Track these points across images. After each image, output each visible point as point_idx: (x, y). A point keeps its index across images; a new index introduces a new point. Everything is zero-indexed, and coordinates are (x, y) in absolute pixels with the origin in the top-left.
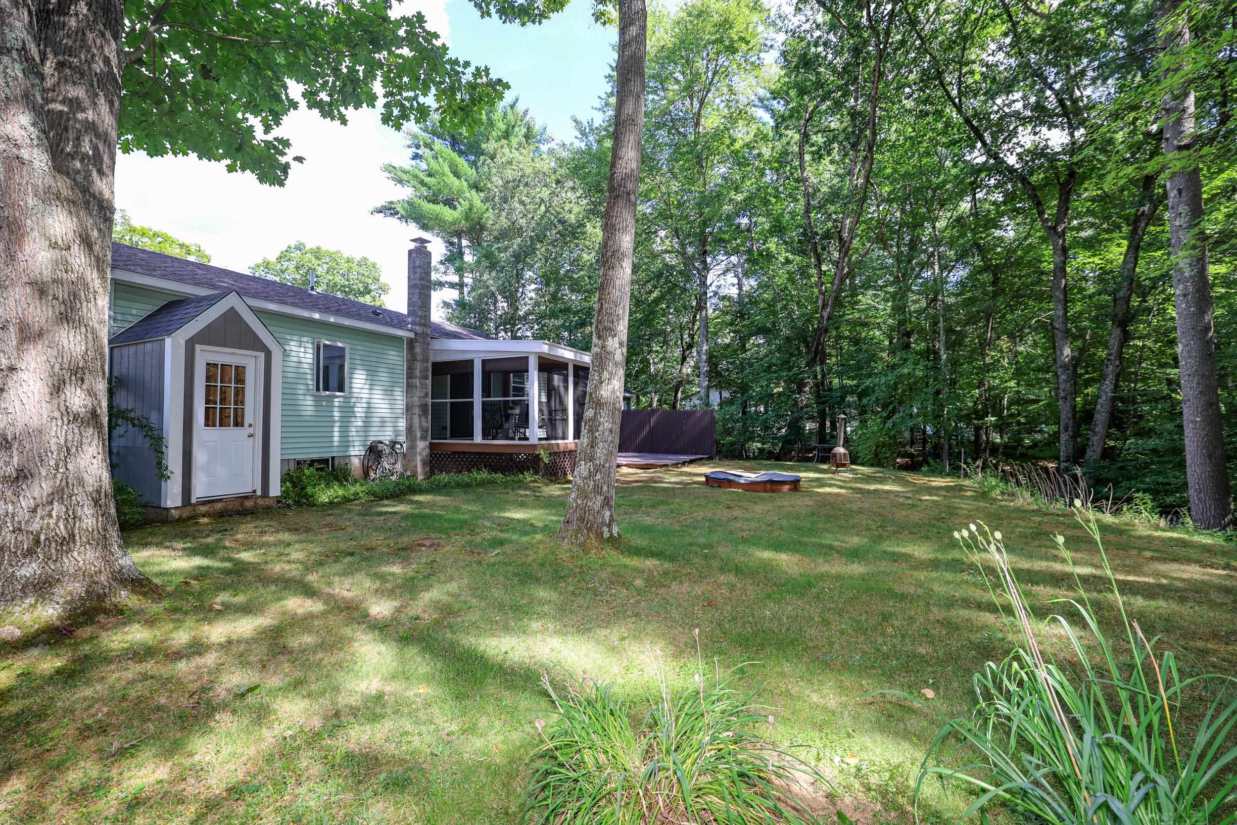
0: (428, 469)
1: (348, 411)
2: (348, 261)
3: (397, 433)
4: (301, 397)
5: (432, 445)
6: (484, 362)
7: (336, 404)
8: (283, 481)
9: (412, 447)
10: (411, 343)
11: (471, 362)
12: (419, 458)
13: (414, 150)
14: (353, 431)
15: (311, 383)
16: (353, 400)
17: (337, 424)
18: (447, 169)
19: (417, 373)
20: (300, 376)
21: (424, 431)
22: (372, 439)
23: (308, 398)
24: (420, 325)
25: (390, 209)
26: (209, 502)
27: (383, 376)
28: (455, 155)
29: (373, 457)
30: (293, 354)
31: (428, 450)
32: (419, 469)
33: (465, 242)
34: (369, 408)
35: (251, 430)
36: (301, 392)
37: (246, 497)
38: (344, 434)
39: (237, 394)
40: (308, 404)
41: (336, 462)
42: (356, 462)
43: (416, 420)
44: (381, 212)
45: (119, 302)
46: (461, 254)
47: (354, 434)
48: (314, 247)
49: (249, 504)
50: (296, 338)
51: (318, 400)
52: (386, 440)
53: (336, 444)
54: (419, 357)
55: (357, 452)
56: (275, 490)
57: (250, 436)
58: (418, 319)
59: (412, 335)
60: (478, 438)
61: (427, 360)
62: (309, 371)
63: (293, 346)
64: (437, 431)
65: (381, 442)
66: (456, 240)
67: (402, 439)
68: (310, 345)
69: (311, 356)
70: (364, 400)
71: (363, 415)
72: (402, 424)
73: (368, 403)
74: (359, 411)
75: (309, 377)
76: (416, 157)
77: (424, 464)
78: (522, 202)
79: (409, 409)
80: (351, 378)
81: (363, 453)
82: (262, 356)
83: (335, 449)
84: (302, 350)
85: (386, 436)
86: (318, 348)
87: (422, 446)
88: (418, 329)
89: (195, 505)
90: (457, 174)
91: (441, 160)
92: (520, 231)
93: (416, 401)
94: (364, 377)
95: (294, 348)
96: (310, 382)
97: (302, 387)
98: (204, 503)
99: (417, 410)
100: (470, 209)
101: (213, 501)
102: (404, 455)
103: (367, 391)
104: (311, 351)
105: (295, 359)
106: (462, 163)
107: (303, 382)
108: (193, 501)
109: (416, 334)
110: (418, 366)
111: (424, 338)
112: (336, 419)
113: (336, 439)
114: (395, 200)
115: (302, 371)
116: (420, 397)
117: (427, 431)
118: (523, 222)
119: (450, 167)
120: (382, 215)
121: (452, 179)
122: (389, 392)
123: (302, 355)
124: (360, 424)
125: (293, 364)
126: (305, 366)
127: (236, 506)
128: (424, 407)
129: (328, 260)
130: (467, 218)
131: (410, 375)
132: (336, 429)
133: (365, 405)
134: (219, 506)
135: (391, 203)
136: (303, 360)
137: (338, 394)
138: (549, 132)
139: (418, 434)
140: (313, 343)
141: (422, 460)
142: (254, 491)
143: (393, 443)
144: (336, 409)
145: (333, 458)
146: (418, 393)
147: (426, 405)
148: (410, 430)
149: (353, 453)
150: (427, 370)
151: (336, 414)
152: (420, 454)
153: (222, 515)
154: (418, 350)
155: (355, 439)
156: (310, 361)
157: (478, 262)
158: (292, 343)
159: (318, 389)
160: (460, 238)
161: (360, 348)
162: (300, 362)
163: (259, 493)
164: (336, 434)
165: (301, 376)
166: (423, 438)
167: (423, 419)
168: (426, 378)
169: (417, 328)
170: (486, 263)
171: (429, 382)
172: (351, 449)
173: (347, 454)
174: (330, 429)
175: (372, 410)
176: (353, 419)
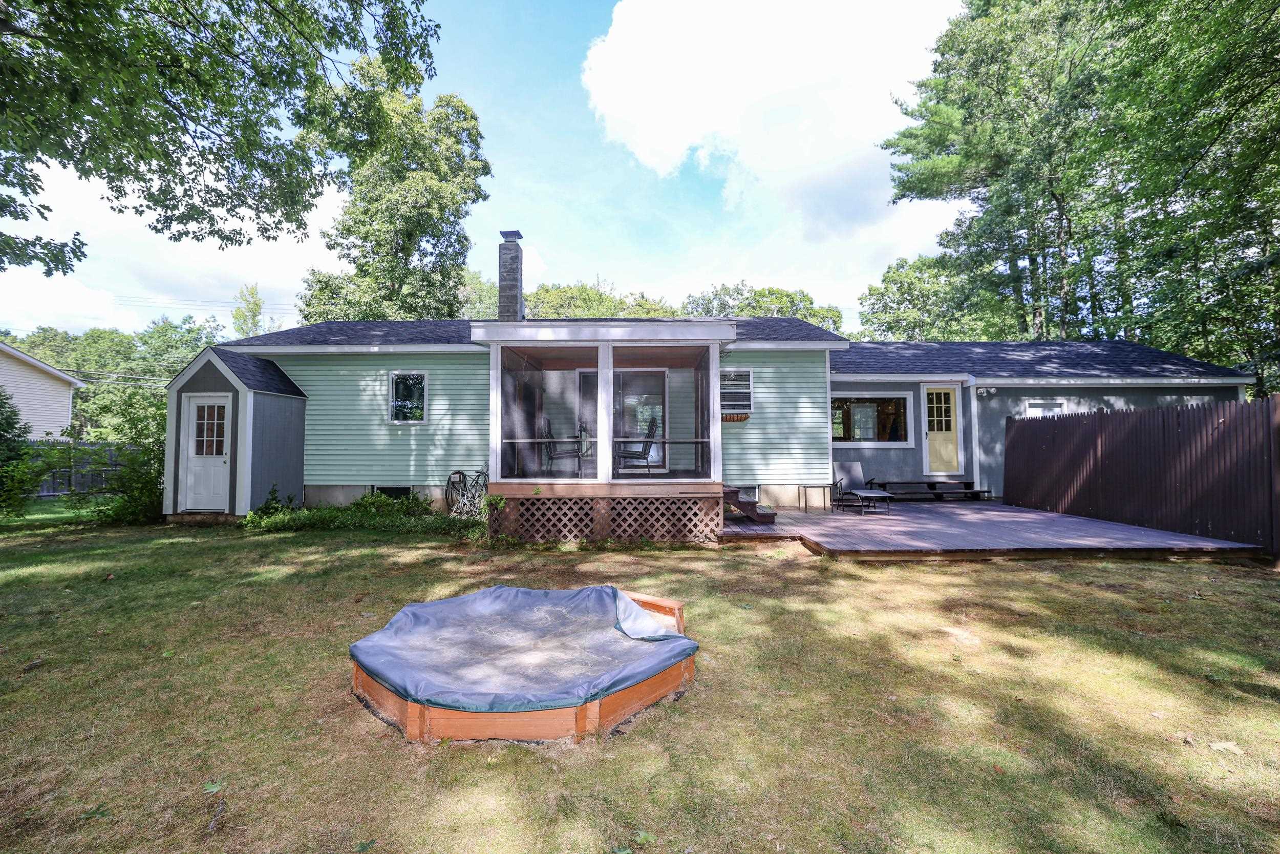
1: (426, 440)
4: (376, 428)
7: (413, 432)
14: (431, 460)
15: (389, 414)
16: (433, 428)
17: (414, 453)
22: (454, 469)
23: (383, 427)
30: (368, 388)
34: (451, 437)
36: (376, 423)
38: (422, 463)
39: (219, 429)
40: (383, 434)
42: (436, 493)
47: (433, 463)
49: (219, 519)
50: (372, 373)
51: (392, 429)
52: (471, 471)
53: (411, 473)
55: (437, 481)
56: (244, 510)
62: (383, 402)
63: (367, 381)
65: (465, 474)
68: (385, 378)
69: (386, 388)
70: (445, 428)
71: (443, 443)
73: (450, 430)
74: (439, 439)
75: (384, 407)
80: (431, 404)
81: (443, 484)
82: (230, 395)
83: (411, 478)
84: (378, 383)
85: (472, 466)
89: (180, 515)
94: (447, 402)
96: (385, 413)
97: (377, 418)
103: (448, 417)
104: (386, 383)
107: (378, 413)
108: (179, 511)
112: (413, 447)
113: (412, 468)
115: (376, 403)
124: (440, 452)
125: (368, 397)
126: (380, 398)
132: (412, 458)
133: (447, 432)
134: (198, 518)
137: (415, 422)
140: (388, 375)
142: (224, 510)
144: (412, 438)
145: (412, 487)
149: (432, 483)
151: (413, 442)
155: (434, 468)
156: (385, 392)
158: (367, 378)
159: (393, 419)
161: (439, 372)
162: (375, 395)
163: (227, 511)
164: (412, 463)
165: (376, 408)
172: (430, 478)
173: (426, 483)
174: (406, 458)
175: (456, 437)
176: (431, 448)
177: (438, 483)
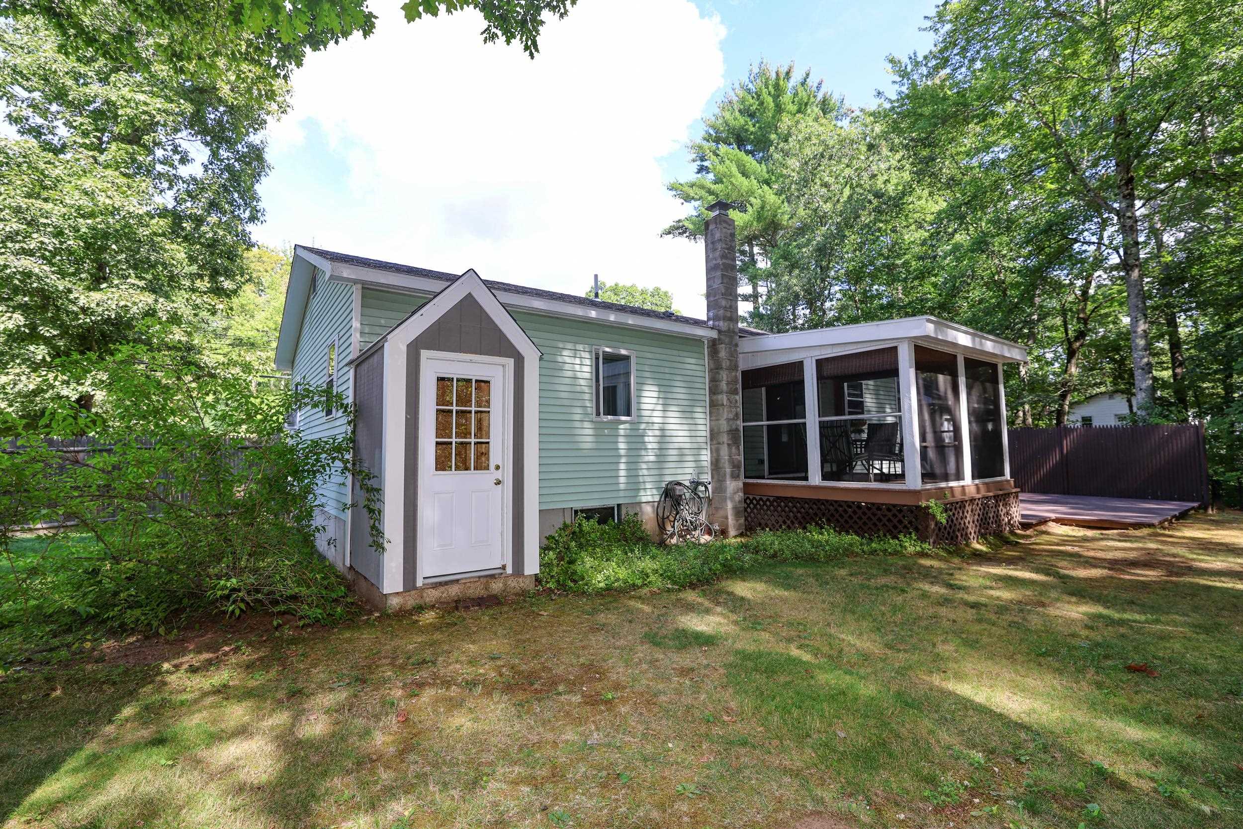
0: (742, 521)
1: (636, 440)
2: (643, 292)
3: (700, 470)
4: (578, 424)
5: (745, 484)
6: (820, 363)
7: (622, 432)
8: (544, 549)
9: (720, 489)
10: (714, 345)
11: (799, 366)
12: (730, 505)
13: (699, 163)
14: (644, 469)
15: (590, 405)
16: (643, 426)
17: (623, 460)
18: (734, 169)
19: (724, 386)
20: (576, 394)
21: (735, 466)
22: (669, 479)
23: (587, 425)
24: (725, 319)
25: (678, 228)
26: (441, 584)
27: (680, 392)
28: (742, 155)
29: (669, 502)
30: (567, 367)
31: (741, 494)
32: (731, 521)
33: (756, 250)
34: (663, 436)
35: (498, 475)
36: (577, 417)
37: (492, 576)
38: (633, 475)
39: (479, 422)
40: (586, 433)
41: (623, 512)
42: (648, 512)
43: (724, 452)
44: (669, 233)
45: (368, 311)
46: (753, 262)
47: (645, 472)
48: (613, 285)
49: (496, 587)
50: (570, 346)
51: (598, 428)
52: (686, 480)
53: (622, 486)
54: (725, 364)
55: (649, 495)
56: (532, 566)
57: (498, 483)
58: (721, 312)
59: (714, 334)
60: (815, 477)
61: (735, 367)
62: (586, 390)
63: (566, 356)
64: (752, 469)
65: (679, 484)
66: (747, 248)
67: (706, 478)
68: (587, 355)
69: (587, 369)
70: (656, 426)
71: (655, 446)
72: (706, 457)
73: (662, 430)
74: (651, 441)
75: (587, 397)
76: (701, 169)
77: (737, 513)
78: (826, 185)
79: (714, 435)
80: (639, 396)
81: (657, 498)
82: (510, 362)
83: (622, 494)
84: (578, 361)
85: (686, 475)
86: (597, 359)
87: (733, 486)
88: (723, 325)
89: (422, 589)
90: (745, 174)
91: (728, 162)
92: (822, 219)
93: (724, 425)
94: (655, 394)
95: (568, 360)
96: (588, 404)
97: (579, 410)
98: (436, 586)
99: (725, 438)
100: (762, 208)
101: (446, 583)
102: (710, 500)
103: (659, 413)
104: (588, 362)
105: (569, 374)
106: (750, 162)
107: (580, 403)
108: (419, 583)
109: (720, 332)
110: (724, 375)
111: (731, 338)
112: (622, 452)
113: (622, 480)
114: (682, 218)
115: (578, 389)
116: (728, 420)
117: (739, 467)
118: (827, 207)
119: (738, 167)
120: (671, 236)
121: (740, 180)
122: (687, 413)
123: (577, 368)
124: (652, 458)
125: (567, 381)
126: (582, 382)
127: (476, 591)
128: (733, 433)
129: (624, 295)
130: (759, 217)
131: (714, 390)
132: (622, 466)
133: (657, 433)
134: (454, 591)
135: (679, 221)
136: (579, 375)
137: (623, 418)
138: (847, 104)
139: (728, 470)
140: (590, 352)
141: (735, 508)
142: (504, 567)
143: (696, 484)
144: (621, 439)
145: (619, 506)
146: (725, 414)
147: (737, 430)
148: (716, 464)
149: (644, 499)
150: (735, 381)
151: (622, 446)
152: (732, 499)
153: (459, 604)
154: (723, 354)
155: (648, 479)
156: (588, 376)
157: (775, 264)
158: (565, 353)
159: (598, 414)
160: (751, 246)
161: (649, 355)
162: (576, 378)
163: (509, 570)
164: (622, 473)
165: (578, 396)
166: (735, 477)
167: (734, 450)
168: (735, 392)
169: (721, 323)
170: (784, 263)
171: (739, 398)
172: (642, 493)
173: (637, 500)
174: (613, 467)
175: (668, 439)
176: (643, 453)
177: (650, 499)
